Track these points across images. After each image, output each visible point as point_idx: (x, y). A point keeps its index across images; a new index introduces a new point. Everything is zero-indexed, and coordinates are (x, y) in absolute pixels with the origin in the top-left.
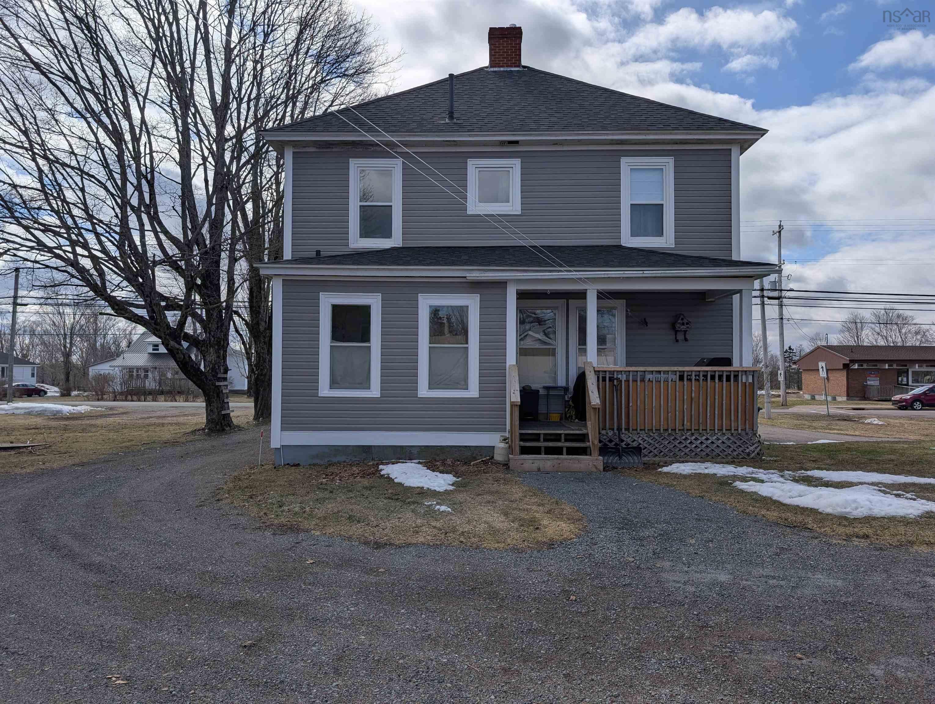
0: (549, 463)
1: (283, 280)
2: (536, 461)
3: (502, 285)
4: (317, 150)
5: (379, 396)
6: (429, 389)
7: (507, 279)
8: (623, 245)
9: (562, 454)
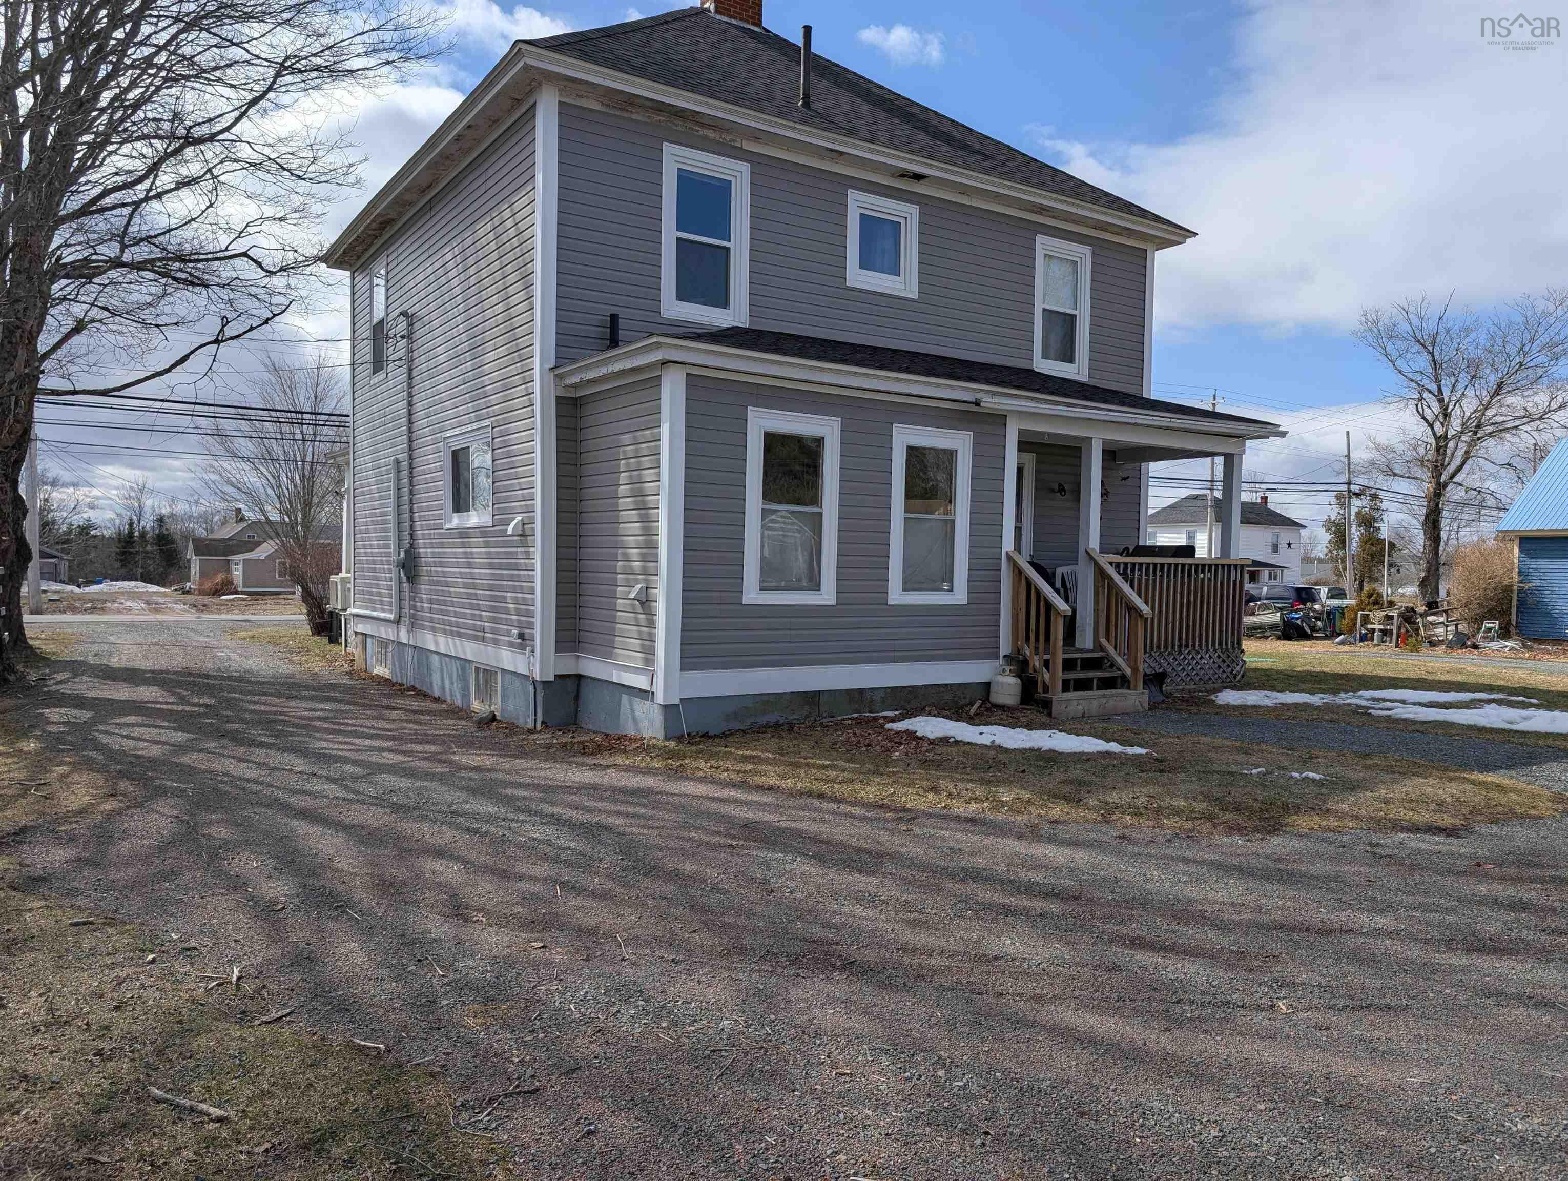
0: (1095, 704)
1: (687, 374)
2: (1081, 702)
3: (1000, 419)
4: (604, 109)
5: (834, 602)
6: (903, 590)
7: (1008, 411)
8: (1036, 370)
9: (1091, 689)
